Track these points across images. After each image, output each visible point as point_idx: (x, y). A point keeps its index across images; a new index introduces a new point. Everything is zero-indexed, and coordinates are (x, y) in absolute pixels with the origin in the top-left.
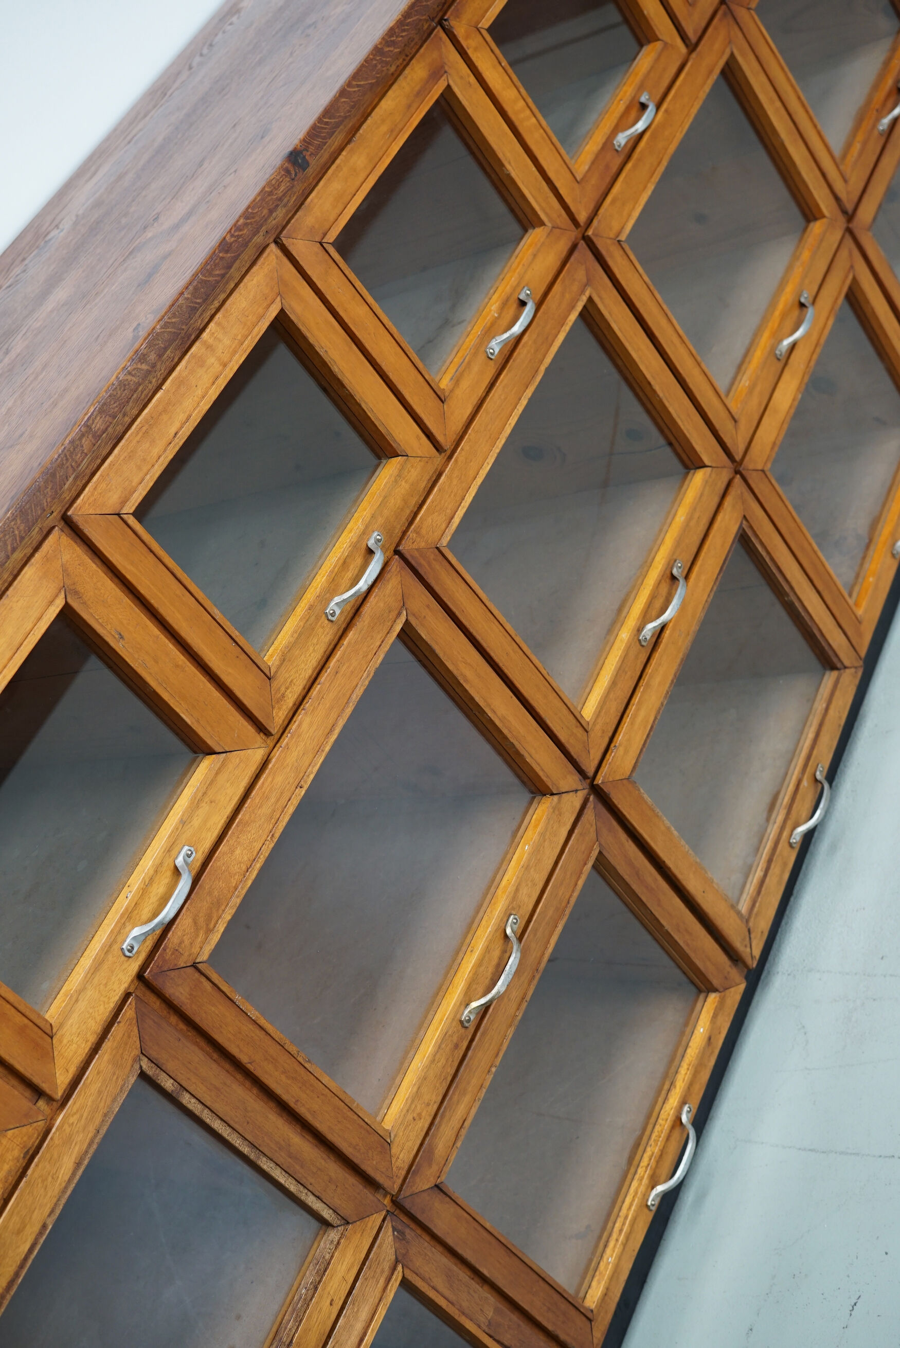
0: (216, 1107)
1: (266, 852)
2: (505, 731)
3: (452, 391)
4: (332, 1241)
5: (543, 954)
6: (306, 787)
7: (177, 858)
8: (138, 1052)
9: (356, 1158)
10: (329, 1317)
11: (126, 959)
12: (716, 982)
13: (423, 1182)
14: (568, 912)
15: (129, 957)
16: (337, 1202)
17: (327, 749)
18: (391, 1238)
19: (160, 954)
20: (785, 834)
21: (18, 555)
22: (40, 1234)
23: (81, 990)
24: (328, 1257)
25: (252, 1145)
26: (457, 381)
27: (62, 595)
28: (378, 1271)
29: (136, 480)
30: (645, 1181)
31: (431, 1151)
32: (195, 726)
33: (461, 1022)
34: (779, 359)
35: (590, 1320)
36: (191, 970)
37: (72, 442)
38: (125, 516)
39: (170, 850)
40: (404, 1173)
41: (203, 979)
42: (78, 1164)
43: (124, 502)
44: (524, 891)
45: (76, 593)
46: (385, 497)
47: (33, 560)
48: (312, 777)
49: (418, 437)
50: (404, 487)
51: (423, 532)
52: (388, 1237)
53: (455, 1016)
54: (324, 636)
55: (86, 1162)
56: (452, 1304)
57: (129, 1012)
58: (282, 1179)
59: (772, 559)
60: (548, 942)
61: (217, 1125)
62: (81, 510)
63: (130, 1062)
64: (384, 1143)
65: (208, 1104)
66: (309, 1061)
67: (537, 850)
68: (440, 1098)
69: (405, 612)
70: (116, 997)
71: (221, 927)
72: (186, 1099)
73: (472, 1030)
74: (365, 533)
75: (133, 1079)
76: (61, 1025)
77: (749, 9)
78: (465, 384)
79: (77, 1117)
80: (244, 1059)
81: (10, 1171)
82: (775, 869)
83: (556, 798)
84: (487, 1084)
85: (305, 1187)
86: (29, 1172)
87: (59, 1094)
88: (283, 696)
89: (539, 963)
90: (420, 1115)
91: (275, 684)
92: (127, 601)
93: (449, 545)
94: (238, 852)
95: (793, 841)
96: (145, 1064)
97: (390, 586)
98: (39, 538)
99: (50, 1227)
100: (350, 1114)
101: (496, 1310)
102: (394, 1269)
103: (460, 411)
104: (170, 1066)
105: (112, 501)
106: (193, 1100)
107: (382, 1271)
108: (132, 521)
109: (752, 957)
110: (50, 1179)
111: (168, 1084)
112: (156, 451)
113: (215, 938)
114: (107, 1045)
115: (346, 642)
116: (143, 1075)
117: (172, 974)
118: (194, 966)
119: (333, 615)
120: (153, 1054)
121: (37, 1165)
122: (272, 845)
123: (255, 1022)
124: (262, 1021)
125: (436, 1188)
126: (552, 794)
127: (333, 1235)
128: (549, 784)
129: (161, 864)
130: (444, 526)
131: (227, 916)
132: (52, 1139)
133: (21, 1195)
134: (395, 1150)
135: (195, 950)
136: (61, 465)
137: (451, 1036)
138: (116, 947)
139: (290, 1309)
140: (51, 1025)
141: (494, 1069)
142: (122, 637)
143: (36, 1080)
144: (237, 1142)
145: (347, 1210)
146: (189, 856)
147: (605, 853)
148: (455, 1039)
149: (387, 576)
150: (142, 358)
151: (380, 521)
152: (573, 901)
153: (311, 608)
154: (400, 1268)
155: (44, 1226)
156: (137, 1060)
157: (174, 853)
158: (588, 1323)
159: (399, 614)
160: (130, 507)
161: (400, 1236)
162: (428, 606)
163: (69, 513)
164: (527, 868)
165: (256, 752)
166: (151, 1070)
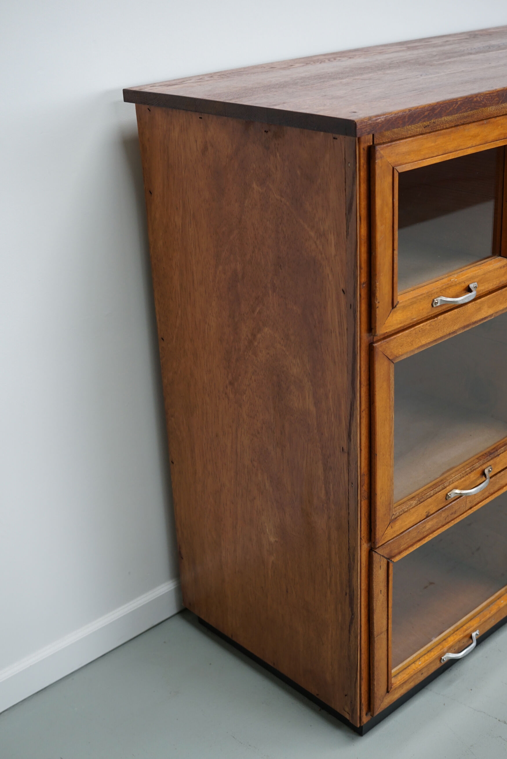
81: (503, 281)
99: (493, 317)
155: (493, 315)
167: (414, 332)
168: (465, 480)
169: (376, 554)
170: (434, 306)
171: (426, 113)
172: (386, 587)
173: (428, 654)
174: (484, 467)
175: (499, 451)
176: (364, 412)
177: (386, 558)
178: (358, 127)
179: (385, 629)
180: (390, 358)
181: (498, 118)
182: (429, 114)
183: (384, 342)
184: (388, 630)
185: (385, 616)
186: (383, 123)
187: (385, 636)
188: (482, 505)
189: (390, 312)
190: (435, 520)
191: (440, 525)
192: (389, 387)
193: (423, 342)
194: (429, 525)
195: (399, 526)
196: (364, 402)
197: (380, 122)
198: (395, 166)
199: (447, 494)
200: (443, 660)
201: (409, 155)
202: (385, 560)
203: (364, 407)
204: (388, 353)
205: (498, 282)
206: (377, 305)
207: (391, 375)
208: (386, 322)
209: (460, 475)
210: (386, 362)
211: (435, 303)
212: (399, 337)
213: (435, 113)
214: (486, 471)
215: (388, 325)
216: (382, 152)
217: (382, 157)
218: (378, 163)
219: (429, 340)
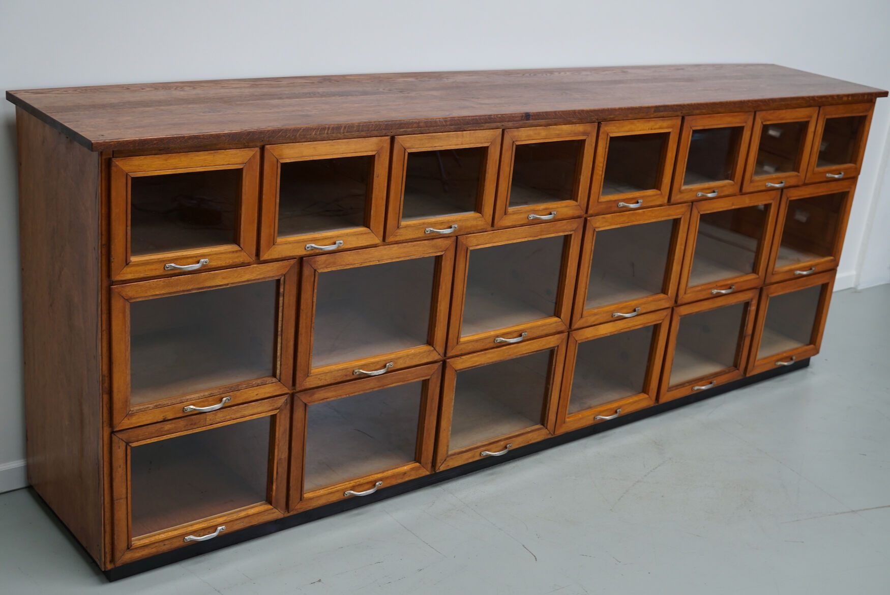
0: (285, 309)
1: (356, 266)
2: (438, 314)
3: (510, 214)
4: (272, 380)
5: (389, 385)
6: (380, 263)
7: (338, 241)
8: (284, 273)
9: (298, 368)
10: (253, 397)
12: (423, 460)
13: (304, 398)
14: (406, 382)
15: (305, 249)
16: (283, 372)
17: (394, 261)
18: (284, 401)
19: (312, 258)
20: (484, 448)
21: (375, 133)
22: (225, 285)
23: (290, 243)
24: (267, 382)
25: (282, 330)
26: (514, 213)
27: (376, 152)
28: (273, 404)
29: (417, 147)
30: (351, 485)
31: (313, 394)
32: (372, 217)
33: (354, 371)
34: (612, 317)
35: (301, 500)
36: (313, 271)
37: (412, 122)
38: (406, 152)
39: (338, 237)
40: (303, 388)
41: (313, 276)
42: (248, 281)
43: (409, 148)
44: (401, 361)
45: (379, 155)
46: (467, 220)
47: (378, 138)
48: (383, 262)
49: (490, 215)
50: (474, 223)
51: (468, 240)
52: (283, 400)
53: (353, 367)
54: (420, 234)
55: (250, 283)
56: (279, 440)
57: (292, 262)
58: (279, 348)
59: (555, 368)
60: (393, 384)
61: (280, 314)
62: (399, 139)
63: (280, 273)
64: (307, 374)
65: (285, 306)
66: (313, 328)
67: (415, 355)
68: (329, 383)
69: (444, 252)
70: (293, 254)
71: (329, 270)
72: (281, 299)
73: (353, 377)
74: (454, 222)
75: (277, 278)
76: (278, 245)
77: (699, 212)
78: (515, 217)
79: (259, 269)
80: (302, 307)
81: (236, 262)
82: (469, 454)
83: (432, 348)
84: (343, 397)
85: (281, 358)
86: (238, 268)
87: (262, 259)
88: (397, 236)
89: (386, 385)
90: (321, 379)
91: (398, 231)
92: (387, 170)
93: (471, 251)
94: (350, 258)
95: (482, 453)
96: (282, 279)
97: (447, 242)
98: (383, 135)
99: (229, 286)
100: (308, 355)
101: (285, 458)
102: (276, 409)
103: (507, 221)
104: (287, 286)
105: (407, 145)
106: (282, 301)
107: (274, 406)
108: (407, 154)
109: (439, 469)
110: (240, 276)
111: (282, 290)
112: (427, 145)
113: (326, 270)
114: (280, 263)
115: (423, 242)
116: (278, 281)
117: (309, 266)
118: (315, 270)
119: (427, 231)
120: (287, 278)
121: (241, 269)
122: (359, 266)
123: (313, 302)
124: (315, 304)
125: (304, 406)
126: (433, 347)
127: (274, 380)
128: (434, 344)
129: (333, 237)
130: (474, 244)
131: (334, 269)
132: (249, 267)
133: (231, 271)
134: (308, 379)
135: (319, 267)
136: (405, 124)
137: (348, 371)
138: (305, 243)
140: (277, 242)
141: (348, 396)
142: (378, 177)
143: (262, 249)
144: (280, 325)
145: (283, 377)
146: (341, 244)
147: (430, 381)
148: (348, 373)
149: (449, 239)
150: (446, 121)
151: (460, 224)
152: (410, 381)
153: (424, 223)
154: (278, 410)
155: (228, 284)
156: (282, 275)
157: (338, 239)
158: (299, 500)
159: (442, 251)
160: (409, 151)
161: (286, 404)
162: (451, 259)
163: (396, 137)
164: (408, 356)
165: (377, 240)
166: (282, 282)
167: (148, 284)
168: (203, 402)
169: (115, 437)
170: (166, 269)
171: (155, 142)
172: (125, 464)
173: (173, 532)
174: (223, 395)
175: (240, 387)
176: (105, 332)
177: (125, 442)
178: (94, 145)
179: (124, 496)
180: (126, 298)
181: (227, 150)
182: (157, 143)
183: (120, 286)
184: (127, 498)
185: (124, 487)
187: (125, 503)
188: (224, 425)
189: (124, 267)
190: (173, 425)
191: (179, 430)
192: (124, 317)
193: (157, 293)
194: (168, 426)
195: (135, 421)
198: (128, 173)
199: (184, 408)
200: (186, 540)
201: (141, 167)
202: (124, 444)
203: (104, 327)
204: (124, 294)
205: (231, 261)
206: (113, 260)
207: (127, 310)
208: (120, 273)
209: (199, 397)
210: (122, 300)
211: (167, 267)
214: (224, 399)
215: (122, 275)
216: (117, 163)
217: (117, 166)
218: (114, 169)
219: (163, 292)
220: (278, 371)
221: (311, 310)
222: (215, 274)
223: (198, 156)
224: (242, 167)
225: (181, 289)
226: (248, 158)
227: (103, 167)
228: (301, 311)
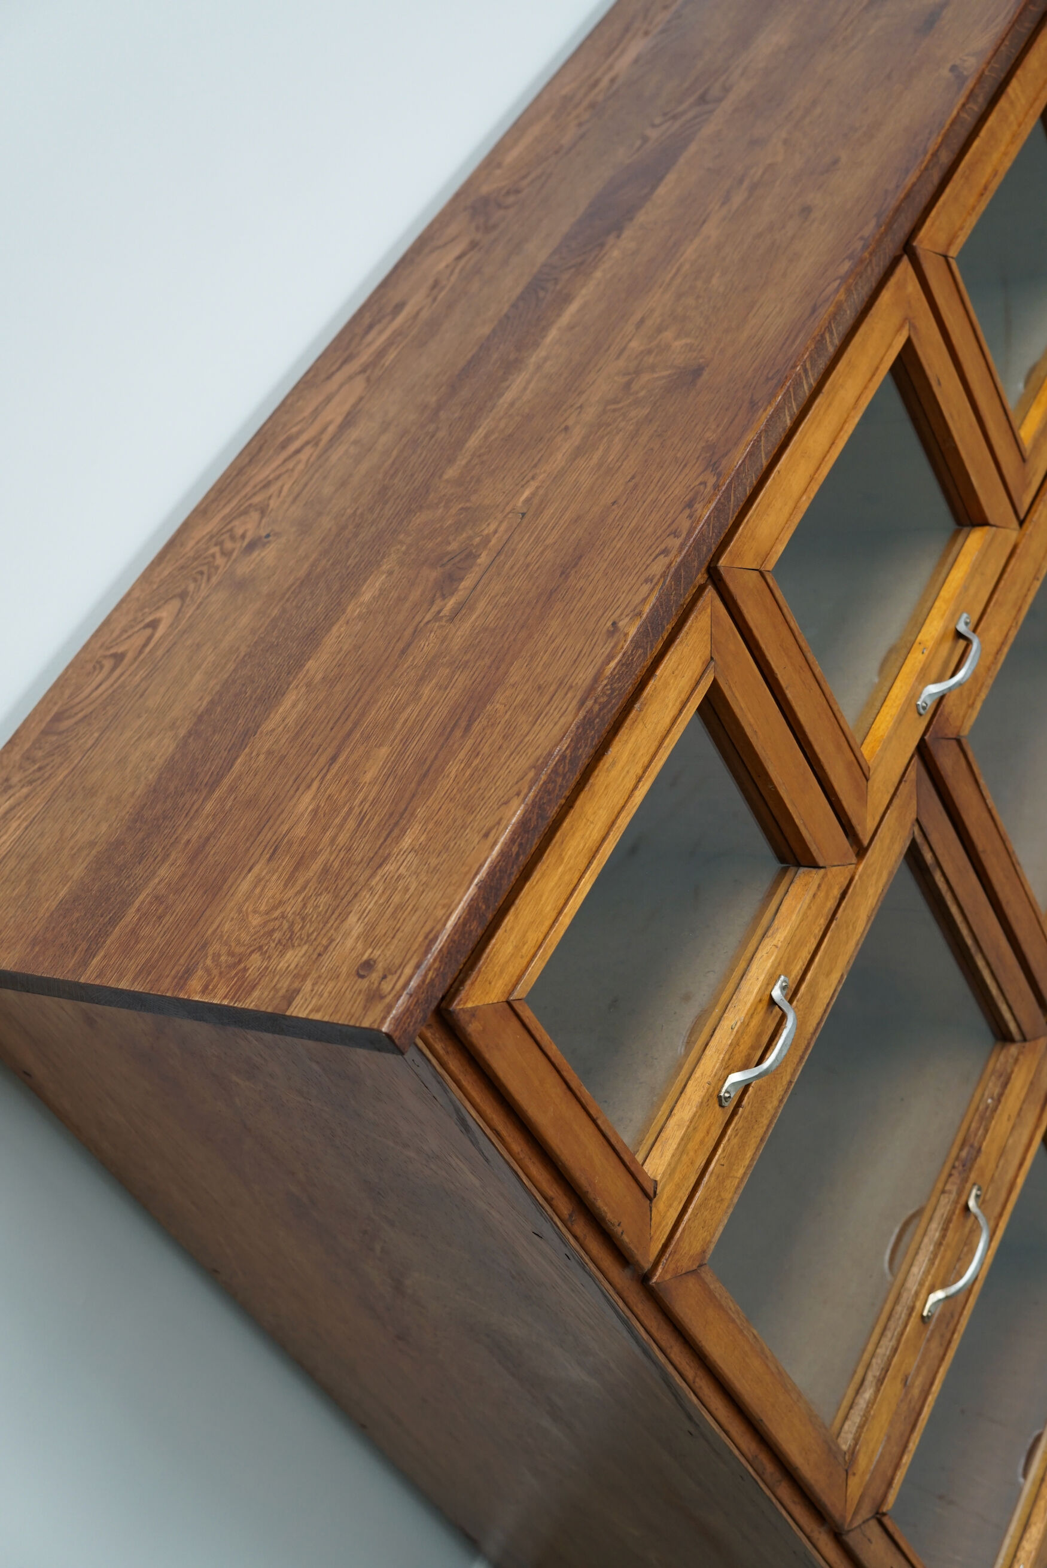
0: (957, 890)
4: (1012, 1058)
6: (1041, 578)
7: (957, 623)
8: (914, 816)
10: (1005, 1133)
11: (917, 715)
15: (920, 715)
16: (1020, 1014)
19: (937, 720)
23: (889, 738)
24: (1010, 1070)
27: (907, 327)
36: (954, 743)
38: (952, 261)
39: (952, 615)
41: (963, 755)
42: (868, 920)
43: (950, 244)
45: (916, 329)
47: (887, 284)
57: (912, 774)
61: (954, 909)
62: (923, 241)
63: (908, 827)
65: (953, 885)
70: (909, 755)
71: (979, 705)
72: (938, 877)
75: (908, 845)
76: (874, 770)
79: (871, 869)
81: (830, 909)
85: (1002, 994)
86: (838, 915)
87: (865, 840)
88: (1031, 479)
91: (1027, 466)
96: (916, 829)
104: (934, 840)
105: (943, 240)
106: (942, 879)
108: (953, 265)
110: (851, 927)
111: (929, 859)
112: (972, 200)
113: (974, 714)
114: (897, 803)
116: (913, 846)
117: (944, 742)
118: (958, 739)
120: (924, 822)
121: (844, 911)
122: (1015, 632)
123: (990, 811)
127: (1013, 1049)
129: (947, 626)
131: (983, 694)
132: (855, 886)
133: (832, 938)
135: (958, 724)
138: (914, 700)
139: (977, 1117)
140: (869, 767)
142: (939, 383)
144: (966, 933)
145: (1026, 1025)
146: (967, 624)
155: (842, 976)
156: (912, 826)
157: (957, 617)
160: (955, 251)
163: (915, 243)
165: (1012, 534)
166: (920, 840)
167: (713, 1179)
168: (943, 1258)
169: (853, 1534)
170: (726, 1103)
171: (515, 849)
173: (1027, 1535)
174: (964, 1199)
176: (697, 1380)
177: (872, 1519)
178: (396, 1035)
180: (695, 1267)
182: (520, 845)
183: (667, 1260)
186: (442, 969)
189: (651, 1211)
190: (924, 1370)
191: (938, 1365)
193: (741, 1172)
194: (916, 1386)
196: (688, 1367)
197: (434, 976)
198: (511, 993)
199: (923, 1316)
201: (524, 944)
202: (872, 1523)
203: (690, 1373)
205: (821, 920)
206: (619, 1230)
207: (713, 1288)
208: (652, 1233)
210: (691, 1283)
211: (726, 1098)
212: (689, 1220)
213: (531, 828)
214: (972, 1203)
215: (658, 1233)
216: (469, 1005)
217: (473, 1013)
218: (473, 1028)
219: (749, 1155)
220: (1012, 1026)
221: (995, 831)
222: (810, 986)
223: (614, 763)
224: (712, 679)
225: (776, 1103)
226: (708, 637)
227: (439, 1047)
228: (983, 857)
